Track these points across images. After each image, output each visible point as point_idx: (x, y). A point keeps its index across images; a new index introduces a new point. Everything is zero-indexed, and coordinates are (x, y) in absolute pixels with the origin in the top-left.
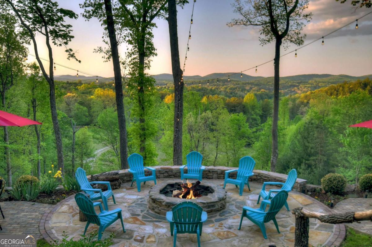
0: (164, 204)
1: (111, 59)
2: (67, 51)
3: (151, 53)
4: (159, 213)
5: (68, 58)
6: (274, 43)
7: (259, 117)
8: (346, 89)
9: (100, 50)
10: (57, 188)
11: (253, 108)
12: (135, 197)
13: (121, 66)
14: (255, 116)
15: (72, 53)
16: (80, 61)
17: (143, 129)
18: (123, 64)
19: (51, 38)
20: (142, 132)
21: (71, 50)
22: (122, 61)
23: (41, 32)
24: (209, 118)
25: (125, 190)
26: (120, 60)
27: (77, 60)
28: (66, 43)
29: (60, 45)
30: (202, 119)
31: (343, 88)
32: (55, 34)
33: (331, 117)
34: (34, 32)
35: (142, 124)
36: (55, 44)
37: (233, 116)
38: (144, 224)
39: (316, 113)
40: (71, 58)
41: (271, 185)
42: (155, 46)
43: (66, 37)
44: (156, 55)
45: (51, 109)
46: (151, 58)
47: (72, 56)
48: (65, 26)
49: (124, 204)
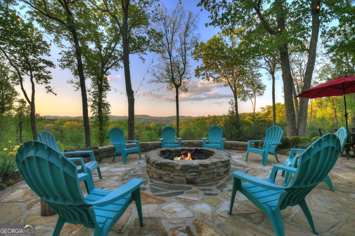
1: (80, 89)
2: (46, 88)
3: (107, 89)
5: (47, 92)
7: (158, 134)
9: (72, 82)
11: (155, 130)
13: (87, 93)
15: (50, 89)
16: (56, 94)
17: (102, 135)
18: (89, 91)
19: (34, 79)
20: (101, 136)
21: (50, 87)
22: (88, 89)
23: (27, 74)
25: (107, 164)
26: (86, 89)
27: (54, 93)
28: (46, 83)
29: (42, 83)
32: (39, 77)
34: (22, 76)
35: (101, 131)
36: (38, 83)
37: (148, 132)
40: (49, 92)
42: (110, 85)
43: (47, 78)
44: (110, 90)
45: (32, 123)
46: (107, 92)
47: (50, 91)
48: (46, 72)
49: (113, 178)
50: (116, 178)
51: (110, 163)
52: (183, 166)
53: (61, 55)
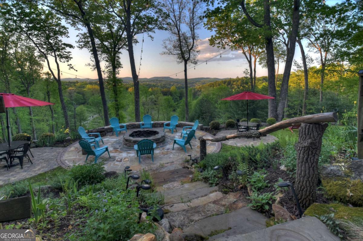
0: (132, 141)
1: (96, 70)
2: (68, 65)
3: (119, 67)
4: (129, 146)
5: (69, 69)
6: (183, 63)
7: (178, 97)
8: (217, 84)
9: (89, 65)
10: (67, 138)
11: (175, 93)
12: (115, 140)
13: (102, 73)
14: (176, 97)
15: (71, 66)
16: (77, 71)
18: (103, 72)
19: (58, 59)
21: (71, 65)
22: (103, 70)
23: (52, 55)
24: (153, 99)
25: (109, 136)
26: (101, 70)
27: (75, 70)
28: (68, 61)
29: (64, 62)
30: (149, 99)
31: (216, 83)
32: (61, 57)
33: (211, 96)
34: (47, 55)
36: (61, 62)
37: (165, 97)
38: (121, 153)
39: (205, 95)
40: (71, 69)
41: (187, 128)
42: (121, 63)
43: (68, 58)
44: (122, 67)
45: (60, 96)
46: (120, 69)
47: (72, 68)
48: (67, 52)
49: (109, 144)
50: (110, 144)
51: (110, 136)
52: (134, 141)
53: (79, 37)
